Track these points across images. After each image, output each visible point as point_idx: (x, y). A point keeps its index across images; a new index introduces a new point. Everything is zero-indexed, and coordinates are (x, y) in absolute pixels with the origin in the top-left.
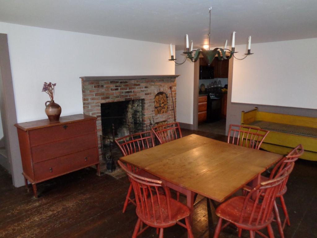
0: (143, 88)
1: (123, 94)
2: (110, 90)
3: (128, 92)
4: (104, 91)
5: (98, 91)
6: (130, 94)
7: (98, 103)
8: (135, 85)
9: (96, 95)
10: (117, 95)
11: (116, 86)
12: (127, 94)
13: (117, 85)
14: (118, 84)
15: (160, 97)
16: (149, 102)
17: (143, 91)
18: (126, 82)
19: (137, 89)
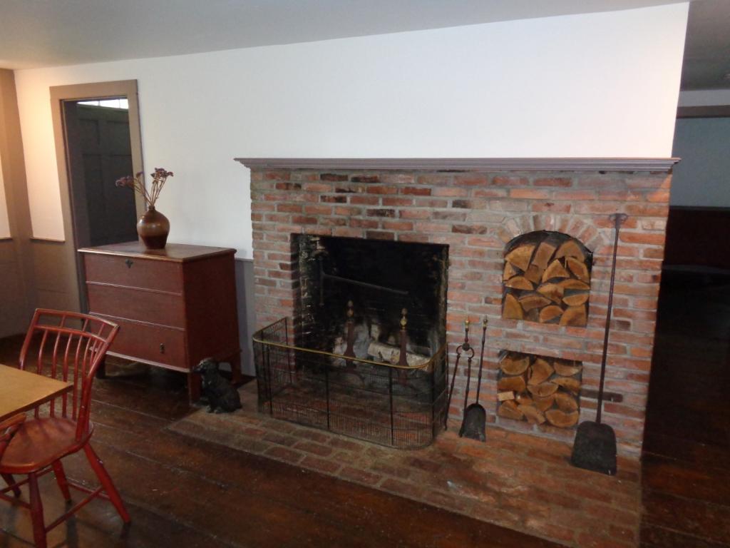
0: (445, 204)
1: (361, 217)
2: (320, 199)
3: (381, 213)
4: (302, 200)
5: (285, 199)
6: (385, 219)
7: (283, 230)
8: (410, 191)
9: (281, 208)
10: (341, 217)
11: (339, 191)
12: (375, 218)
13: (342, 188)
14: (344, 185)
15: (539, 251)
16: (473, 264)
17: (445, 217)
18: (374, 180)
19: (416, 207)
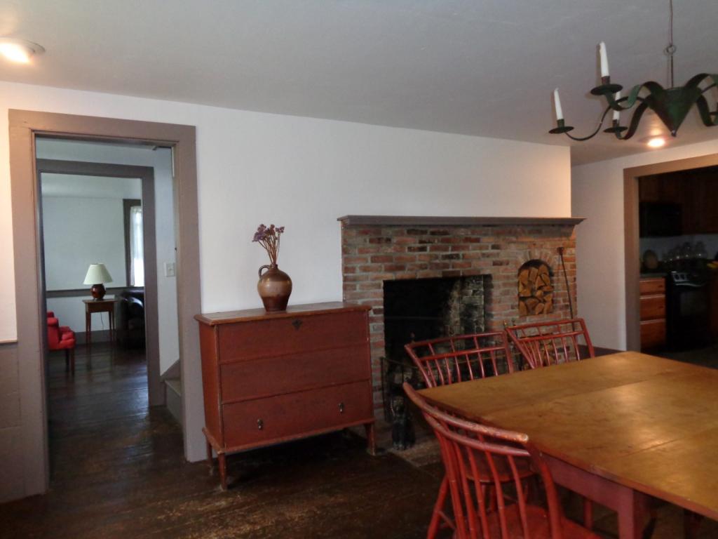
0: (487, 248)
1: (437, 261)
2: (407, 250)
3: (450, 257)
4: (393, 251)
5: (378, 251)
6: (453, 261)
7: (376, 278)
8: (468, 240)
9: (374, 260)
10: (423, 262)
11: (421, 242)
12: (447, 261)
13: (423, 239)
14: (425, 237)
15: (532, 272)
16: (505, 285)
17: (488, 256)
18: (445, 233)
19: (472, 251)
